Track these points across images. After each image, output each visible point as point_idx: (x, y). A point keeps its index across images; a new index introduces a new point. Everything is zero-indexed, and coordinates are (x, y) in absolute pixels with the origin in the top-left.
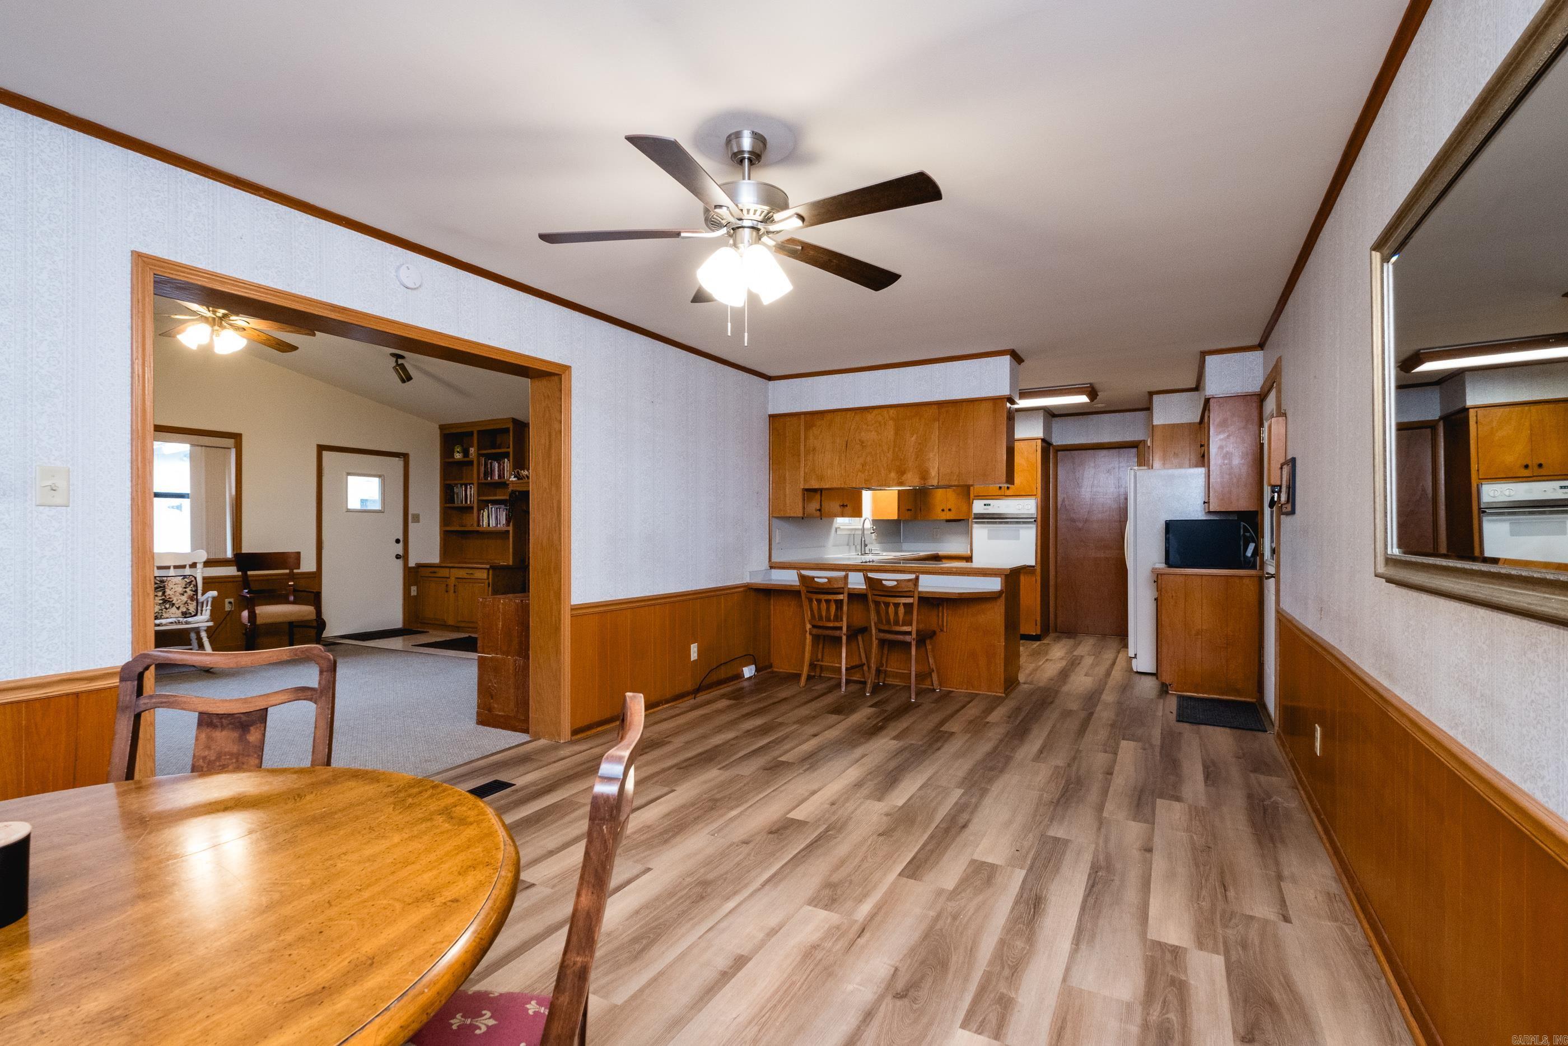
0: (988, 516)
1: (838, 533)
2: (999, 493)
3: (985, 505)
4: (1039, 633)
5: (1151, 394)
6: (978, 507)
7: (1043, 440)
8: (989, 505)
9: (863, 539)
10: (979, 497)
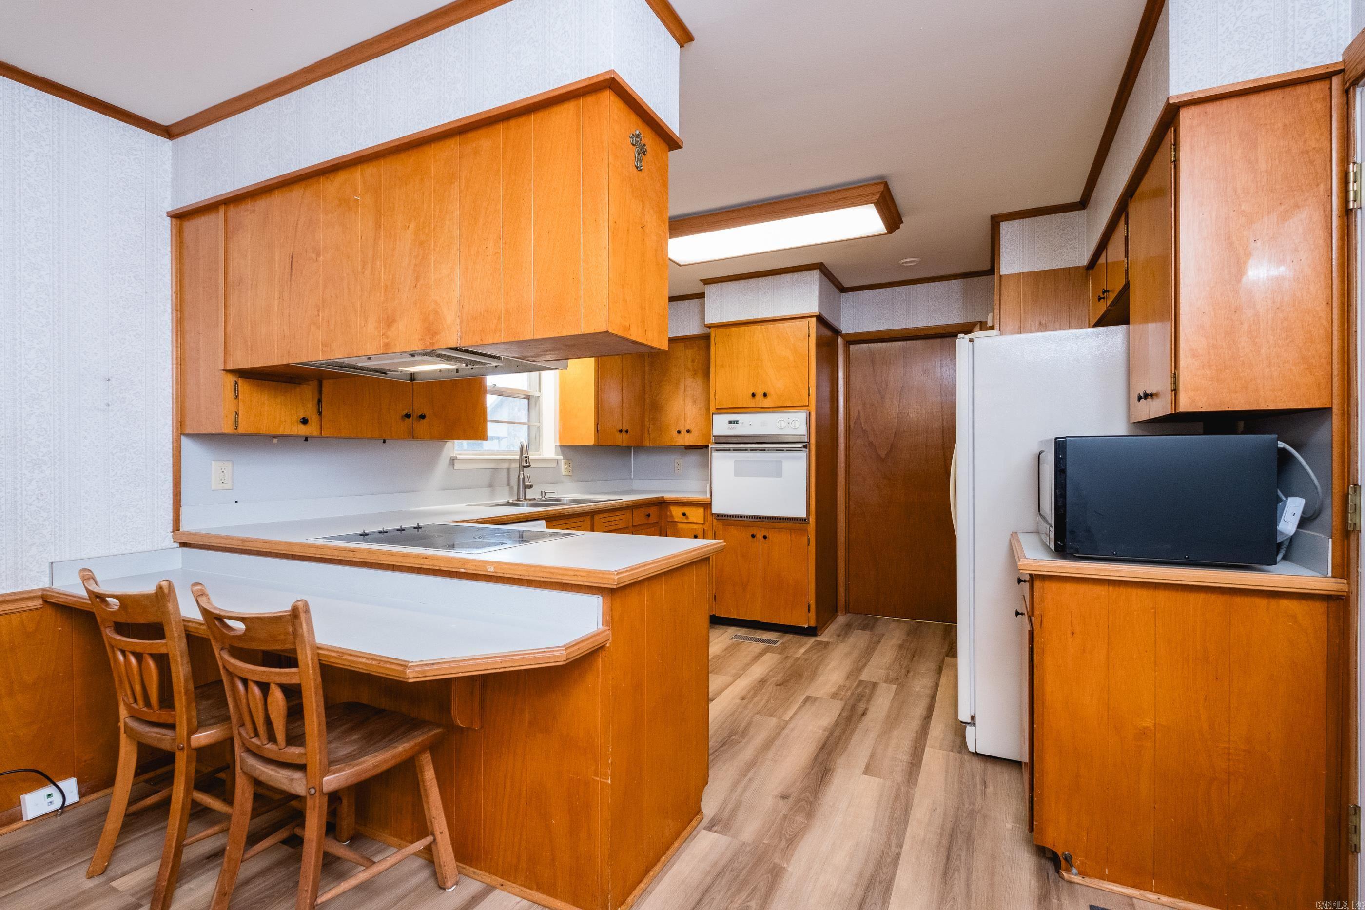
0: (734, 440)
1: (457, 466)
2: (752, 403)
3: (730, 422)
4: (813, 623)
5: (996, 221)
6: (721, 425)
7: (820, 319)
8: (737, 422)
9: (522, 477)
10: (721, 411)
